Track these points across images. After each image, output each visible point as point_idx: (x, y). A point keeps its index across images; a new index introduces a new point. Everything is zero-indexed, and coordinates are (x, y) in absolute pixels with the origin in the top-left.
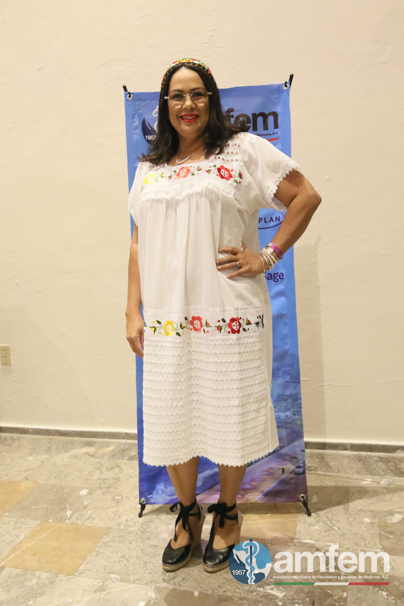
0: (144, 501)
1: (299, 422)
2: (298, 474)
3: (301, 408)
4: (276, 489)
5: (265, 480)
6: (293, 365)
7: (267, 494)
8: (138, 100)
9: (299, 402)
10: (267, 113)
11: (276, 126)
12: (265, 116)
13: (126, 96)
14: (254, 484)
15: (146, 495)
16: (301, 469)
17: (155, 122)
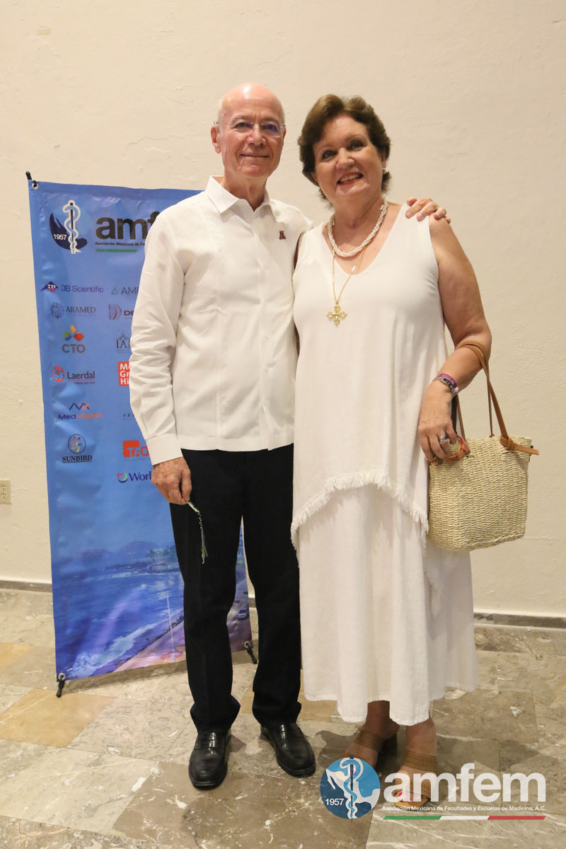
0: (62, 676)
2: (240, 619)
8: (46, 191)
13: (30, 185)
15: (66, 668)
16: (244, 614)
17: (66, 219)
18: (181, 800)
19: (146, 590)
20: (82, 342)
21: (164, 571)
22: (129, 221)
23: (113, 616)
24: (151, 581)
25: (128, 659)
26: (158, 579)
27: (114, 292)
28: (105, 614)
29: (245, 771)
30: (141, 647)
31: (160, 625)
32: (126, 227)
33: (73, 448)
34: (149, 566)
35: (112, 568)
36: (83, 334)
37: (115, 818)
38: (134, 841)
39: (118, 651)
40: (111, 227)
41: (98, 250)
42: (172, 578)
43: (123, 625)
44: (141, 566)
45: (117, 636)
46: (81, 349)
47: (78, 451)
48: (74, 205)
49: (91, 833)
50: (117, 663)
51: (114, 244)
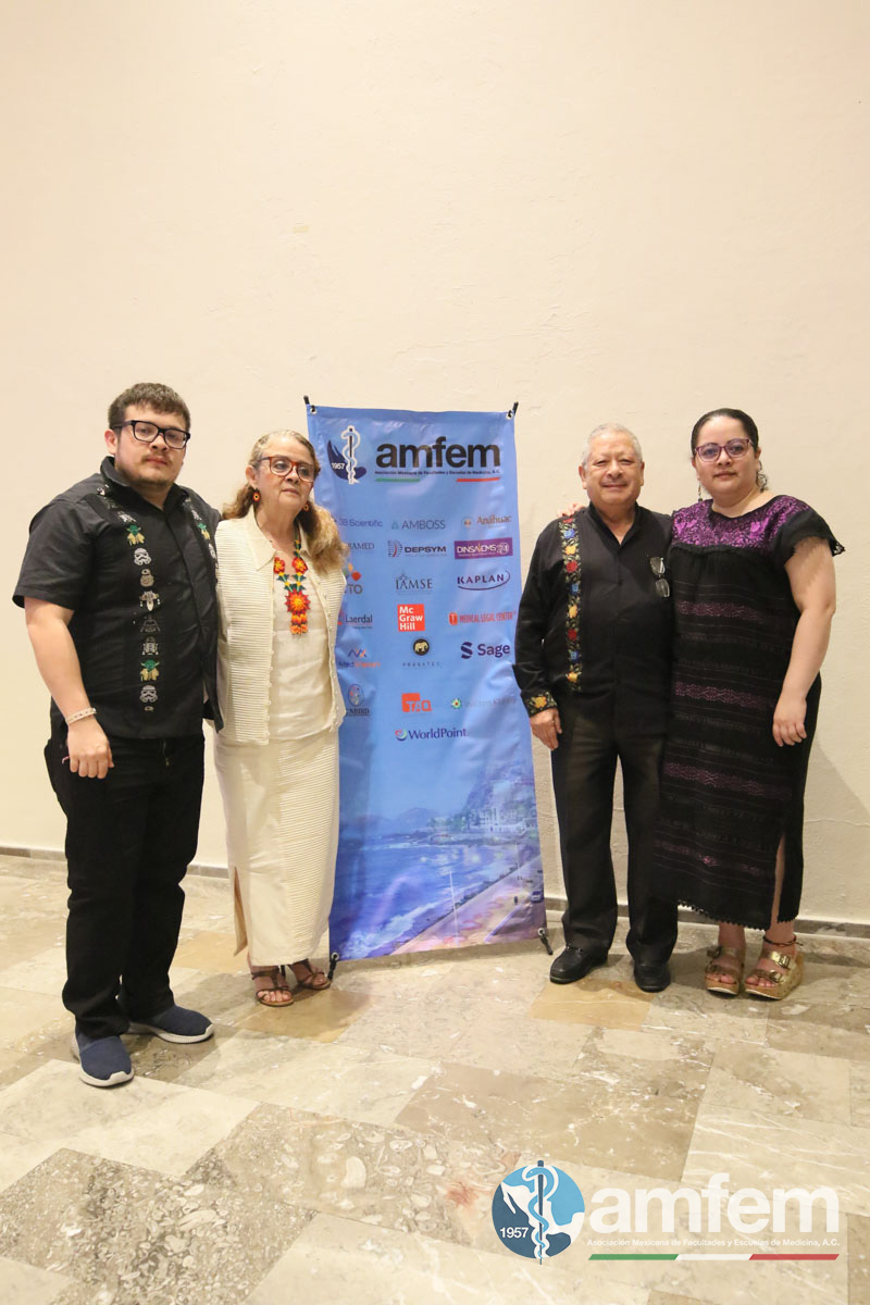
0: (335, 956)
1: (534, 835)
2: (534, 903)
3: (536, 816)
4: (508, 924)
5: (491, 915)
6: (524, 762)
7: (496, 933)
8: (325, 416)
9: (534, 808)
10: (485, 446)
11: (497, 462)
12: (483, 450)
13: (308, 410)
14: (479, 921)
15: (339, 948)
16: (539, 896)
17: (344, 444)
18: (470, 1100)
19: (426, 864)
20: (359, 582)
21: (446, 843)
22: (412, 448)
23: (391, 891)
24: (433, 854)
25: (407, 941)
26: (440, 853)
27: (394, 526)
28: (380, 889)
29: (541, 1075)
30: (419, 929)
31: (442, 905)
32: (409, 454)
33: (352, 700)
34: (429, 837)
35: (389, 837)
36: (361, 573)
37: (396, 1113)
38: (420, 1135)
39: (394, 932)
40: (392, 455)
41: (378, 480)
42: (455, 851)
43: (403, 901)
44: (420, 836)
45: (395, 914)
46: (358, 589)
47: (357, 703)
48: (354, 431)
49: (371, 1126)
50: (394, 945)
51: (394, 473)
